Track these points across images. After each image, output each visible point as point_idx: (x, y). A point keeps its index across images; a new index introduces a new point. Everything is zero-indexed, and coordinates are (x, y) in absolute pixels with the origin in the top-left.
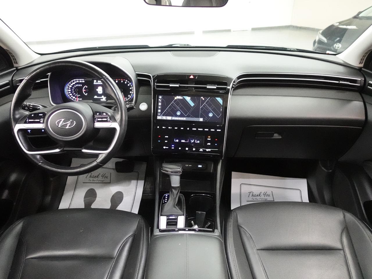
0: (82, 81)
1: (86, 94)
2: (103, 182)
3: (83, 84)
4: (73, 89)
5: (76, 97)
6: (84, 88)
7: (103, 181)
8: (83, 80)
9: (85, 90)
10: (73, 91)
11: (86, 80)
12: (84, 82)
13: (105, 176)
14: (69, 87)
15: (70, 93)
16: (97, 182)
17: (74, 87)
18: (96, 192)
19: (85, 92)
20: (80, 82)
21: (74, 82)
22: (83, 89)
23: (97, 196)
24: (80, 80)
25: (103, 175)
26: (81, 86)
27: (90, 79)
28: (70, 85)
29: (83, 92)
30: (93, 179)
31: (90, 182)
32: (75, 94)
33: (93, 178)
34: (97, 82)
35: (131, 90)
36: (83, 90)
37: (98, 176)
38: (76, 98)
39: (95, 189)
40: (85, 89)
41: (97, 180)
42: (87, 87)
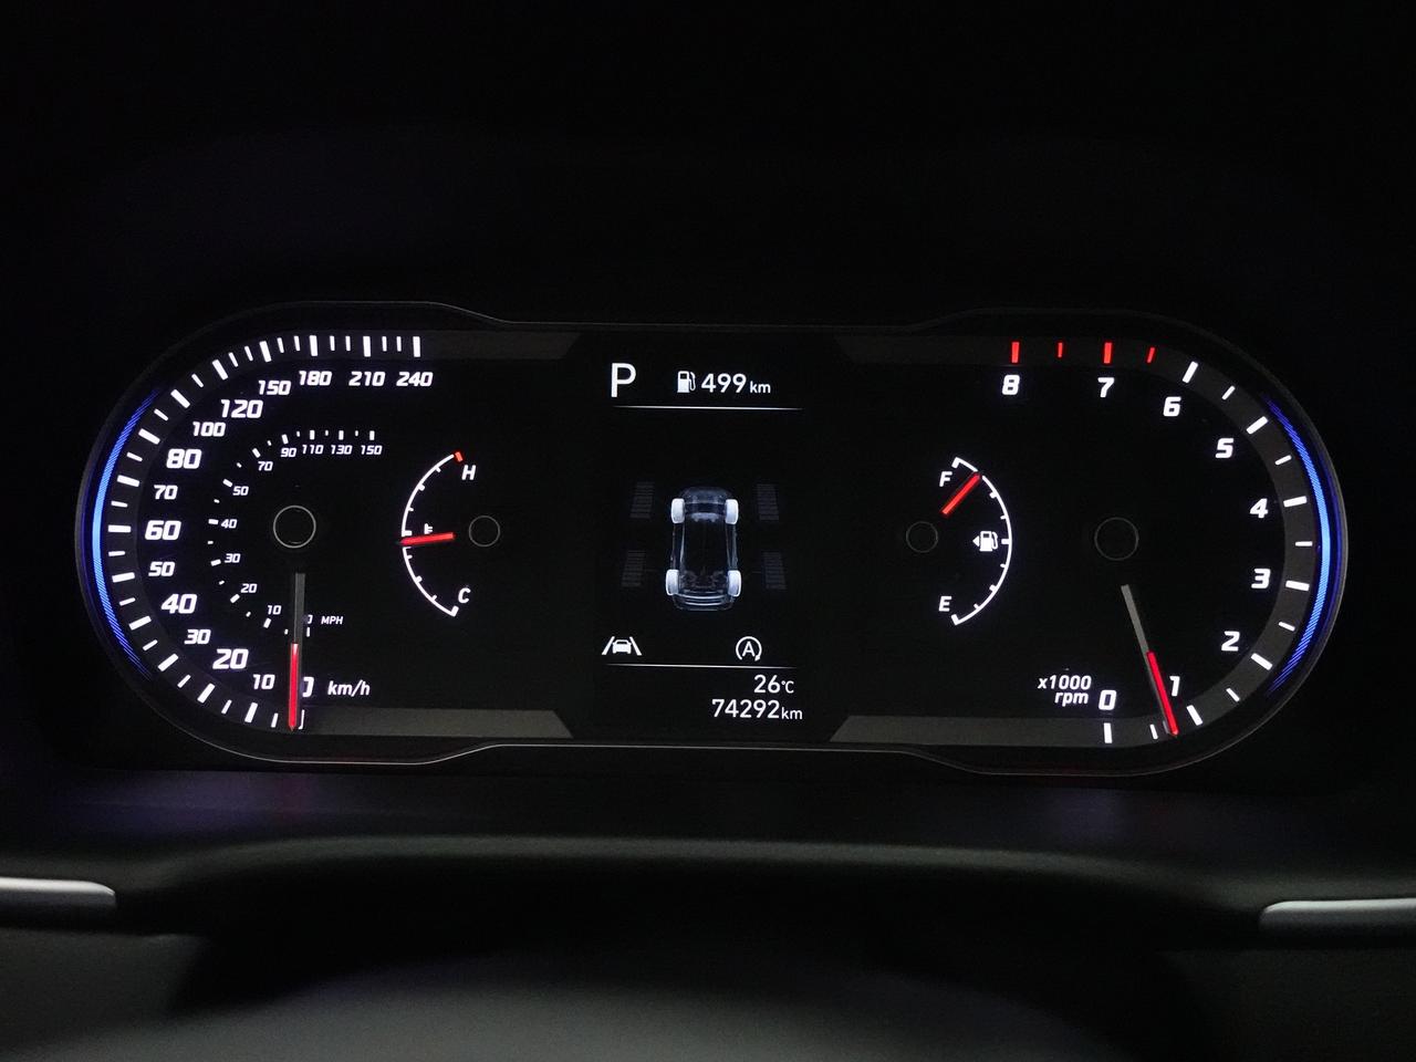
1: (447, 597)
4: (231, 506)
5: (268, 653)
6: (420, 487)
9: (429, 530)
10: (227, 541)
12: (421, 380)
14: (155, 470)
15: (162, 569)
17: (249, 475)
19: (441, 567)
21: (243, 384)
22: (409, 508)
24: (368, 353)
26: (374, 449)
28: (179, 434)
29: (408, 559)
32: (256, 603)
35: (1271, 542)
38: (280, 668)
40: (443, 503)
42: (469, 474)
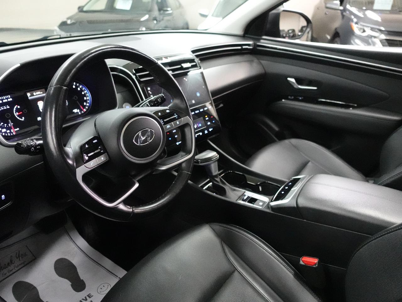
0: (7, 99)
1: (22, 119)
2: (26, 263)
3: (11, 104)
6: (15, 109)
7: (23, 263)
8: (9, 96)
9: (17, 113)
11: (14, 95)
12: (11, 99)
13: (20, 255)
16: (17, 269)
18: (27, 282)
20: (4, 101)
22: (14, 112)
23: (35, 285)
24: (4, 98)
25: (18, 255)
26: (8, 107)
27: (21, 93)
29: (16, 116)
30: (7, 269)
31: (6, 276)
33: (6, 267)
34: (32, 95)
35: (85, 96)
36: (15, 114)
37: (11, 261)
39: (22, 280)
41: (15, 267)
42: (19, 107)
